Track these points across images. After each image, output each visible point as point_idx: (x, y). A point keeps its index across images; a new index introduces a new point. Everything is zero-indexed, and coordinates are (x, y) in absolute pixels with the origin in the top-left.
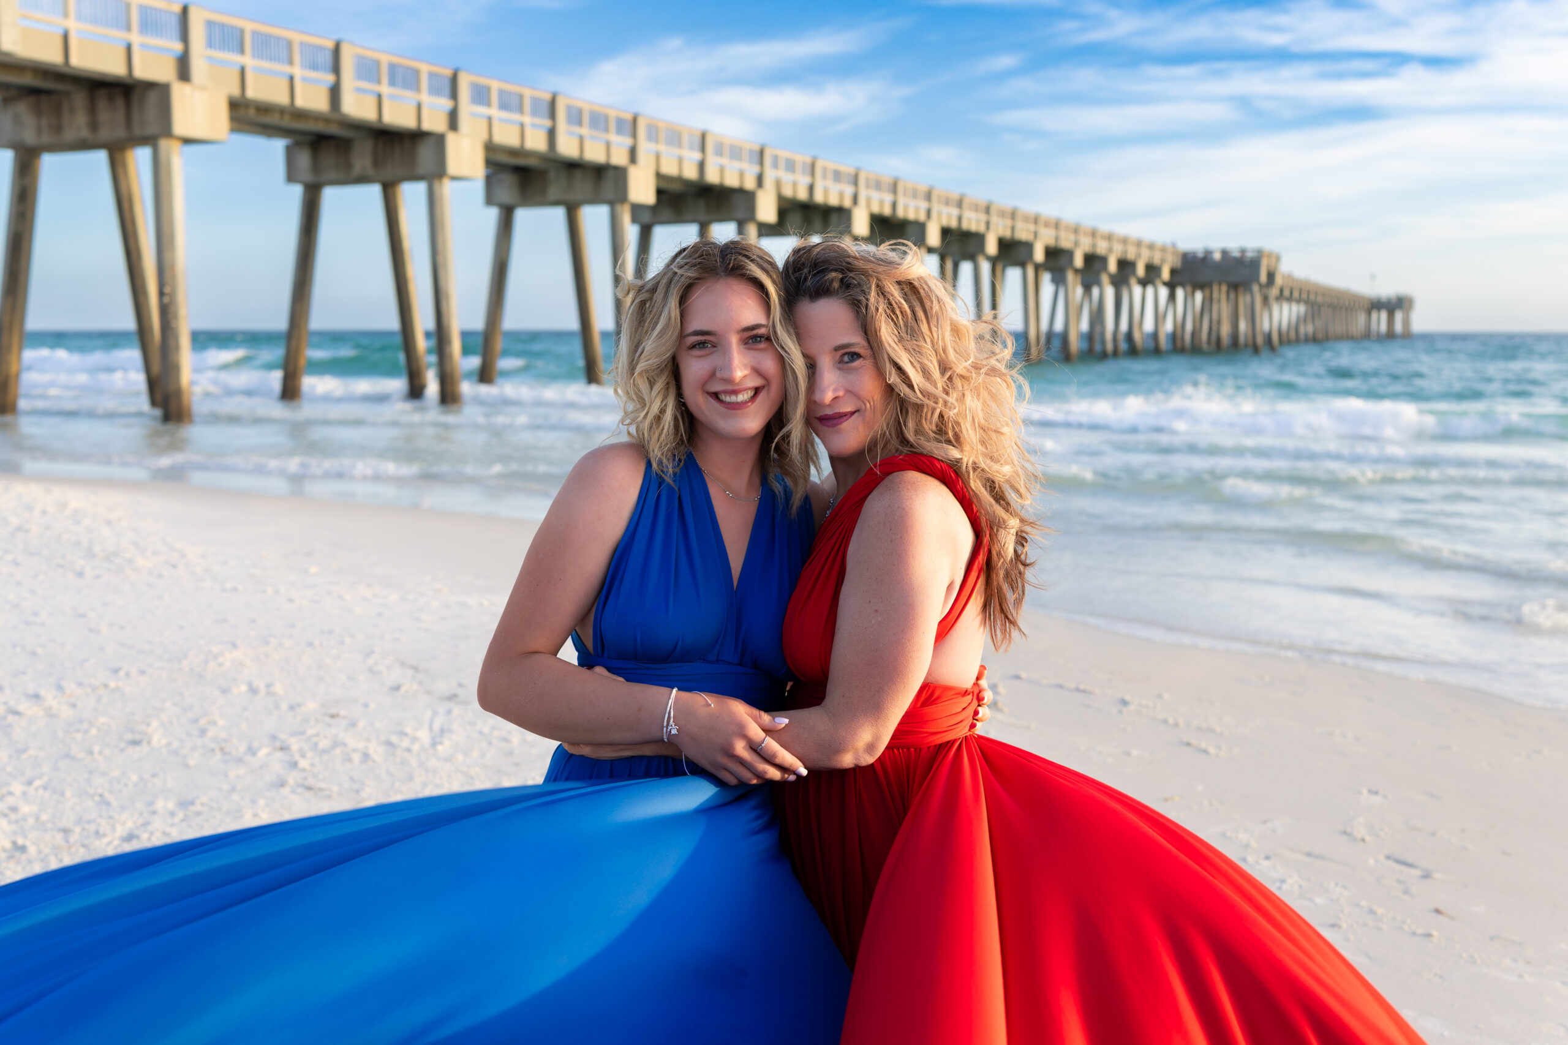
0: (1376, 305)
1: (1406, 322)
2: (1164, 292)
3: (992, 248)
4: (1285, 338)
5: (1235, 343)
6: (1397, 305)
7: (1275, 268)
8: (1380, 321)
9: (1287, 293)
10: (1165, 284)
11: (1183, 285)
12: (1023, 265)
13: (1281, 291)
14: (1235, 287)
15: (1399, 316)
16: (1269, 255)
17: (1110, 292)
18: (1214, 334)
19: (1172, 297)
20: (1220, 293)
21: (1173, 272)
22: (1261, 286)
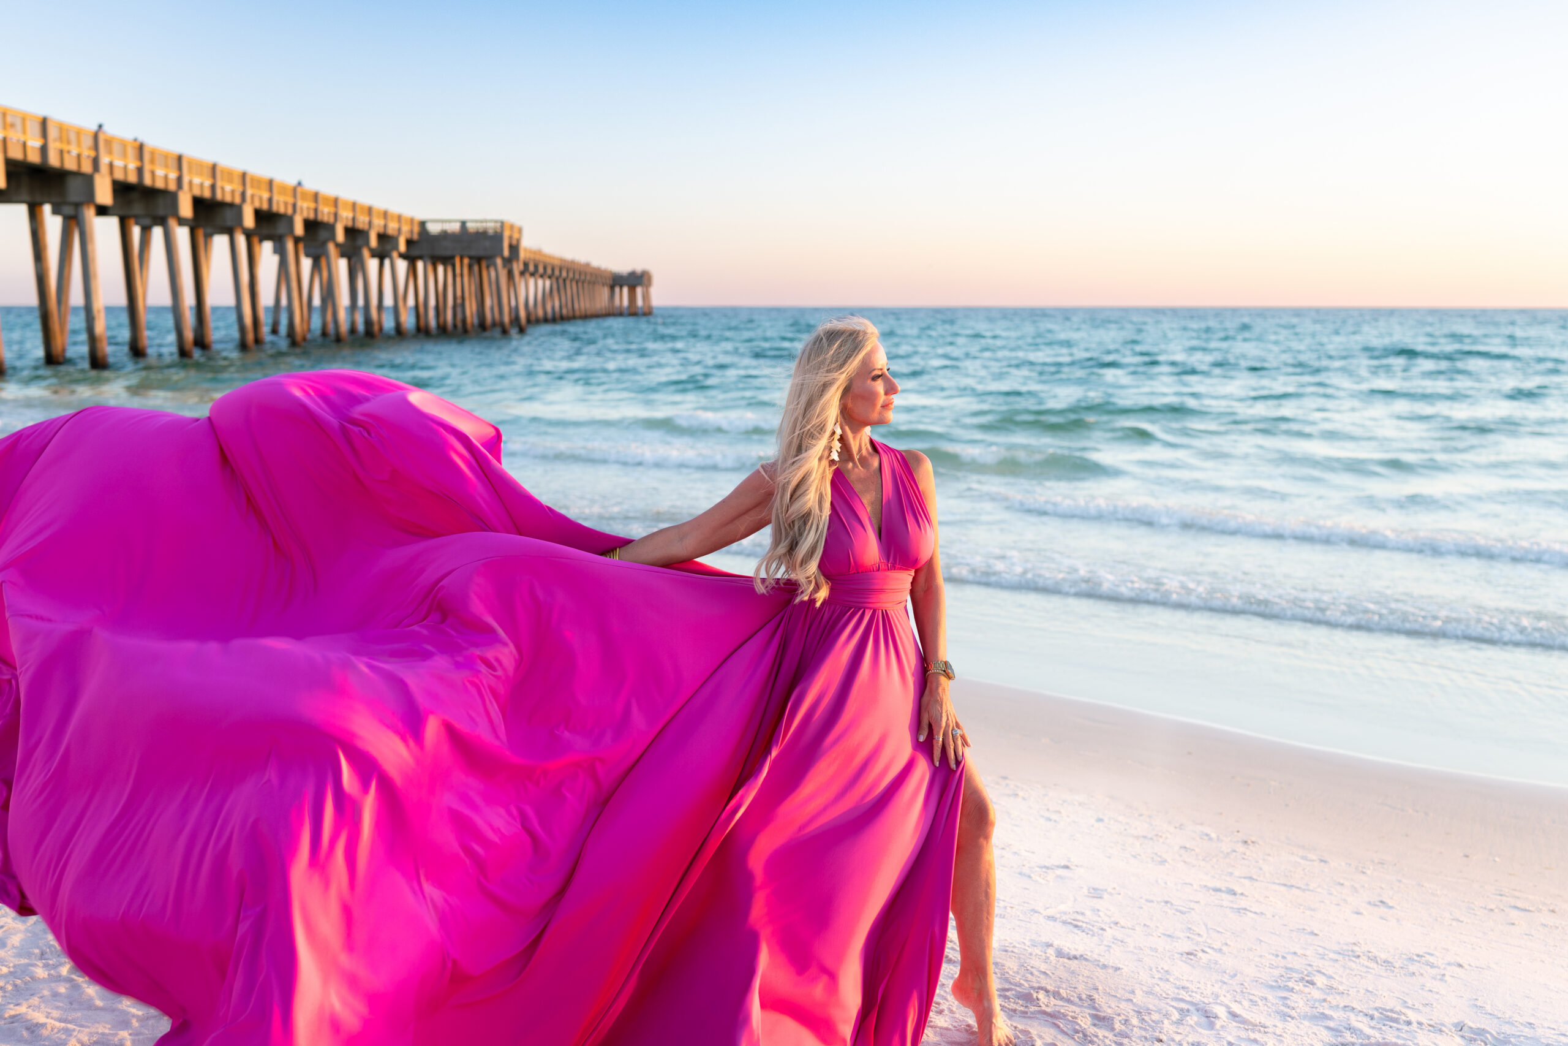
0: (616, 281)
1: (646, 297)
2: (402, 265)
3: (186, 209)
4: (533, 318)
5: (482, 326)
6: (636, 280)
7: (518, 241)
8: (623, 298)
9: (531, 268)
10: (402, 256)
11: (421, 258)
12: (230, 231)
13: (526, 265)
14: (477, 260)
15: (639, 291)
16: (512, 227)
17: (342, 266)
18: (459, 316)
19: (412, 270)
20: (462, 265)
21: (409, 243)
22: (503, 259)
